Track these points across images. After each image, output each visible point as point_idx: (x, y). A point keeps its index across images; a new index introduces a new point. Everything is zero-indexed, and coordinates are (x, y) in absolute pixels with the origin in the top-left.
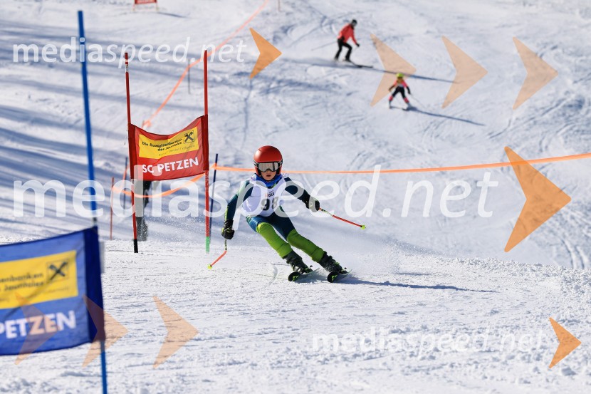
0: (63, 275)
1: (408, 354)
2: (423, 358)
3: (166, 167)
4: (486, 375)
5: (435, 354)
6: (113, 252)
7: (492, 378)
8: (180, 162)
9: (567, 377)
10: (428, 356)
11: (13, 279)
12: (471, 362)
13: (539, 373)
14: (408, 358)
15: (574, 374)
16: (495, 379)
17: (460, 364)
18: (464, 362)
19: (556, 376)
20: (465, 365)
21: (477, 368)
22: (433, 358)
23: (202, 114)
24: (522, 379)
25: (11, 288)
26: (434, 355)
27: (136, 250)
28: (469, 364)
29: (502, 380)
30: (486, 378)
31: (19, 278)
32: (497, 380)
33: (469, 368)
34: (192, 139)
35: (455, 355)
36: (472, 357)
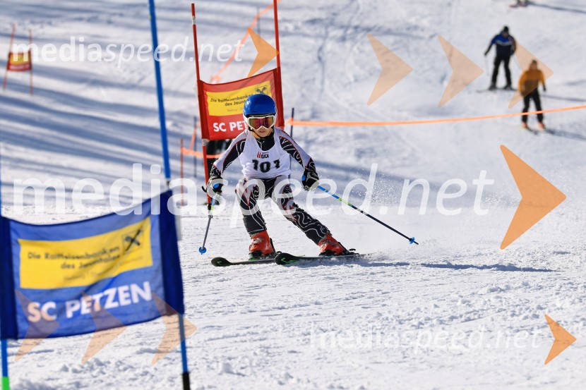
0: (138, 243)
1: (509, 313)
2: (526, 318)
3: (239, 126)
5: (539, 312)
10: (530, 315)
11: (87, 256)
12: (578, 319)
14: (510, 318)
17: (566, 322)
18: (571, 320)
20: (572, 323)
22: (536, 316)
23: (275, 67)
25: (87, 265)
26: (537, 313)
28: (577, 322)
31: (94, 255)
33: (576, 325)
35: (560, 312)
36: (579, 314)
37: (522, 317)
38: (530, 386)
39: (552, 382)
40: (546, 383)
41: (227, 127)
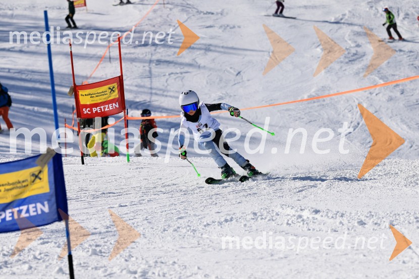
0: (40, 179)
3: (98, 110)
4: (310, 228)
6: (68, 165)
7: (314, 229)
8: (107, 106)
9: (361, 226)
11: (9, 184)
13: (343, 225)
15: (365, 224)
16: (315, 230)
19: (354, 226)
21: (303, 224)
23: (120, 75)
24: (333, 229)
25: (8, 190)
27: (83, 163)
28: (299, 222)
29: (320, 230)
30: (310, 230)
31: (13, 184)
32: (317, 231)
34: (114, 91)
37: (267, 220)
38: (272, 260)
39: (286, 258)
40: (282, 258)
41: (91, 111)
